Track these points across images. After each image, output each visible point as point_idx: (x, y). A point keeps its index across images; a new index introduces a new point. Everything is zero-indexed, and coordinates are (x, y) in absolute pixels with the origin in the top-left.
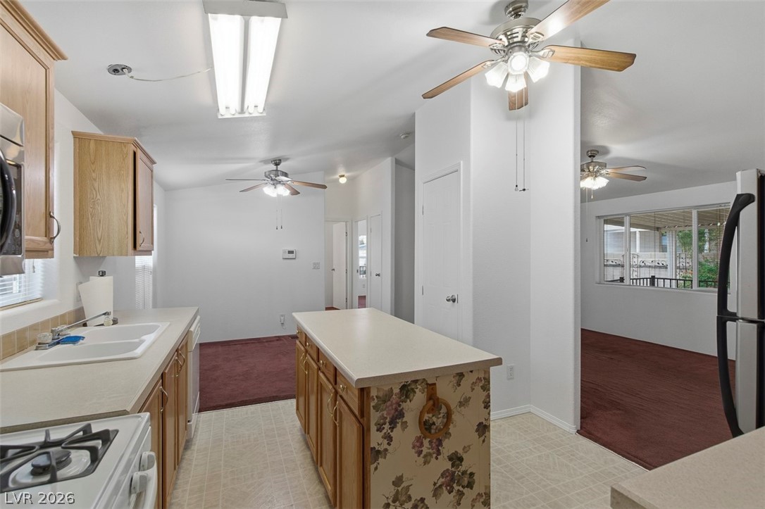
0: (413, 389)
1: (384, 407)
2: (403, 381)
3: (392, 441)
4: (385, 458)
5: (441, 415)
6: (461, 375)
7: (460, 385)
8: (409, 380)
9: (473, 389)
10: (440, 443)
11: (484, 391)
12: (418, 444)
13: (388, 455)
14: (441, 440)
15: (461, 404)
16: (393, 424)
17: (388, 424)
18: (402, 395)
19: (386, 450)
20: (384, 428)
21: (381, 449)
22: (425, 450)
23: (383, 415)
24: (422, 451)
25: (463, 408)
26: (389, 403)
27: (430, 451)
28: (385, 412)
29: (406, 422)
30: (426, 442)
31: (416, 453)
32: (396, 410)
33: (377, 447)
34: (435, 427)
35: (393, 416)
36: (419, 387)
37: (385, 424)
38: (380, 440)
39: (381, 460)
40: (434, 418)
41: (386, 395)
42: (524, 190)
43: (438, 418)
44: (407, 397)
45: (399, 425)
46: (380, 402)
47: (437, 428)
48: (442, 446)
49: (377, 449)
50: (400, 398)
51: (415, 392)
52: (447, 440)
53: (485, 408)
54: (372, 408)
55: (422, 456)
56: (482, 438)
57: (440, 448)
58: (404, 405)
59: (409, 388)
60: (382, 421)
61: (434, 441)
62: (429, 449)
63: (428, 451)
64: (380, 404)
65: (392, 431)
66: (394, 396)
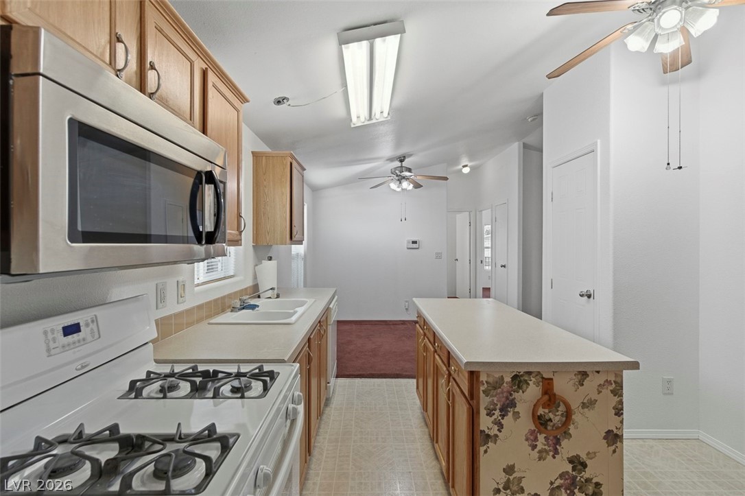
0: (526, 381)
1: (494, 394)
2: (516, 370)
3: (502, 428)
4: (495, 443)
5: (559, 413)
6: (584, 375)
7: (583, 385)
8: (522, 370)
9: (599, 392)
10: (558, 441)
11: (615, 396)
12: (532, 438)
13: (498, 442)
14: (559, 439)
15: (584, 405)
16: (504, 411)
17: (498, 411)
18: (514, 385)
19: (496, 436)
20: (494, 414)
21: (492, 433)
22: (540, 446)
23: (493, 400)
24: (536, 445)
25: (586, 410)
26: (499, 390)
27: (546, 447)
28: (495, 399)
29: (518, 413)
30: (541, 438)
31: (530, 445)
32: (507, 398)
33: (487, 431)
34: (551, 424)
35: (504, 404)
36: (533, 379)
37: (495, 410)
38: (491, 425)
39: (490, 444)
40: (550, 414)
41: (497, 382)
42: (680, 168)
43: (556, 415)
44: (519, 387)
45: (510, 414)
46: (490, 388)
47: (554, 425)
48: (560, 445)
49: (486, 432)
50: (512, 387)
51: (529, 384)
52: (566, 440)
53: (616, 414)
54: (481, 392)
55: (536, 450)
56: (613, 447)
57: (558, 447)
58: (515, 395)
59: (522, 379)
60: (492, 406)
61: (551, 438)
62: (545, 445)
63: (544, 447)
64: (490, 390)
65: (503, 419)
66: (505, 384)
